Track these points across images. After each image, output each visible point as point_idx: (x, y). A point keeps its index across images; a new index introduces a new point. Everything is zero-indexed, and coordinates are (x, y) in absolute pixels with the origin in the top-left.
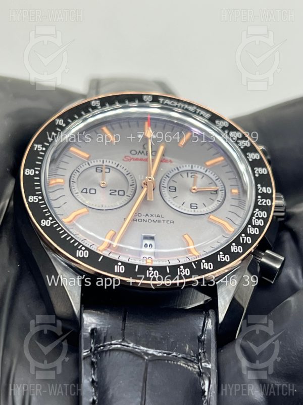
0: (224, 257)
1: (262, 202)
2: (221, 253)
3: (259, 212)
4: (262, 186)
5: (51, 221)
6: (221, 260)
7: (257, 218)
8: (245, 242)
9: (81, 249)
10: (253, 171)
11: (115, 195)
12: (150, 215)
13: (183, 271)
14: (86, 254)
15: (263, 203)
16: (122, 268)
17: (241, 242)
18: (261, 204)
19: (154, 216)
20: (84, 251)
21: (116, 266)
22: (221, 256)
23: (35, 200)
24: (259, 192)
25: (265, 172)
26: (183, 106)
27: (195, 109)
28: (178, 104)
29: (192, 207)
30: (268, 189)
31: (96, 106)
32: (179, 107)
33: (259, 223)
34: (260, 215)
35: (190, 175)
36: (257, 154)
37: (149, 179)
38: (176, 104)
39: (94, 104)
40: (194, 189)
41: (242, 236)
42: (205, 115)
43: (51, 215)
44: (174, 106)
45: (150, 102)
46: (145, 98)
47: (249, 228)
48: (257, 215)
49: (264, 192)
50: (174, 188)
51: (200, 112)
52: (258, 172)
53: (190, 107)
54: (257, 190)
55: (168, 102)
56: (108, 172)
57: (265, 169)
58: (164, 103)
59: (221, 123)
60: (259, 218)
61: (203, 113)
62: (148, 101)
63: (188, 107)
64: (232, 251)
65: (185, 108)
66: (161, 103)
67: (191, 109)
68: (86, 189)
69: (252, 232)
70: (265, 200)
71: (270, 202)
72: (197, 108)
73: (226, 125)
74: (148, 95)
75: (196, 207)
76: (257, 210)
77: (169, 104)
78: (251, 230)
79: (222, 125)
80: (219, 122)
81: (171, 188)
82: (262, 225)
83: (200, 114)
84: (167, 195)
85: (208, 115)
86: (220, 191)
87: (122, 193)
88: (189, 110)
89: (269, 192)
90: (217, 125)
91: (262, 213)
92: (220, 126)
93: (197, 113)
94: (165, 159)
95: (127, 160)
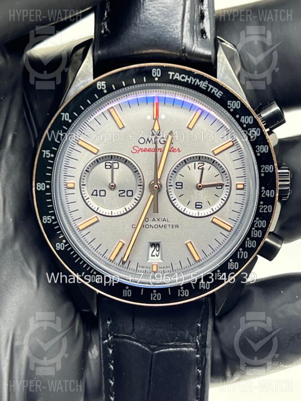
0: (221, 275)
1: (263, 210)
2: (219, 271)
3: (260, 221)
4: (266, 190)
6: (218, 279)
7: (256, 229)
8: (241, 257)
9: (93, 274)
10: (259, 169)
11: (124, 196)
12: (156, 220)
13: (183, 293)
15: (265, 209)
16: (129, 292)
17: (238, 257)
18: (262, 212)
19: (160, 220)
21: (124, 290)
22: (218, 274)
23: (49, 220)
24: (263, 196)
25: (271, 170)
26: (194, 80)
27: (207, 84)
28: (189, 77)
29: (197, 207)
30: (271, 192)
31: (101, 89)
32: (189, 82)
33: (258, 234)
34: (260, 225)
35: (197, 166)
36: (265, 146)
37: (156, 187)
38: (187, 79)
39: (99, 86)
40: (200, 186)
41: (240, 251)
42: (217, 93)
43: (64, 238)
44: (184, 82)
45: (158, 77)
46: (153, 72)
47: (248, 241)
48: (257, 225)
49: (267, 196)
50: (181, 184)
51: (212, 89)
52: (264, 170)
53: (202, 82)
54: (260, 193)
55: (178, 77)
56: (116, 168)
57: (272, 166)
58: (174, 78)
59: (233, 104)
60: (257, 229)
61: (215, 90)
62: (156, 76)
63: (200, 81)
64: (229, 268)
65: (196, 84)
66: (171, 78)
67: (203, 85)
68: (96, 191)
69: (250, 245)
70: (266, 206)
71: (271, 208)
72: (209, 83)
73: (238, 106)
74: (156, 67)
75: (200, 207)
76: (257, 219)
77: (179, 80)
78: (249, 243)
79: (234, 106)
80: (231, 103)
81: (178, 184)
82: (261, 236)
83: (212, 92)
84: (173, 196)
85: (220, 93)
86: (226, 186)
87: (130, 193)
88: (200, 86)
89: (272, 195)
90: (228, 107)
91: (262, 223)
92: (232, 108)
93: (209, 90)
94: (172, 148)
95: (135, 151)
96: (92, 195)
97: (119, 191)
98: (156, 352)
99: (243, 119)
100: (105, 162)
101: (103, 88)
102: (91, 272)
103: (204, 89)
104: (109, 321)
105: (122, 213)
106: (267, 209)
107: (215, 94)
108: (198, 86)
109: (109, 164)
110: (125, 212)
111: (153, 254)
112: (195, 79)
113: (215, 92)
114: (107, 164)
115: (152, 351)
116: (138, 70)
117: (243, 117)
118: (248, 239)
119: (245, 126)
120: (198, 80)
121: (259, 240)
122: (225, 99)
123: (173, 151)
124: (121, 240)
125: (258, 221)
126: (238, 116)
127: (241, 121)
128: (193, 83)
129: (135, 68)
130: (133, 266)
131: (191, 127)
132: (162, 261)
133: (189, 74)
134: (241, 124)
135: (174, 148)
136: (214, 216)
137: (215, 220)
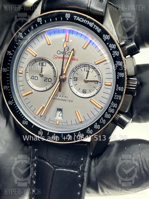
0: (90, 131)
1: (116, 98)
2: (89, 128)
3: (114, 103)
4: (119, 86)
5: (13, 102)
6: (88, 132)
8: (102, 123)
9: (24, 120)
10: (117, 74)
11: (47, 81)
12: (62, 96)
13: (69, 137)
14: (26, 123)
16: (42, 132)
17: (100, 122)
18: (116, 99)
20: (26, 121)
21: (39, 131)
22: (89, 130)
23: (7, 88)
24: (117, 90)
25: (123, 76)
26: (86, 22)
27: (93, 24)
28: (84, 20)
29: (84, 92)
30: (121, 88)
31: (39, 22)
32: (84, 22)
33: (112, 111)
34: (114, 106)
35: (86, 70)
36: (121, 62)
37: (61, 78)
38: (83, 20)
39: (38, 20)
40: (86, 81)
41: (101, 119)
42: (98, 30)
43: (13, 99)
44: (81, 22)
45: (69, 18)
46: (66, 15)
47: (106, 114)
48: (112, 106)
49: (119, 90)
50: (76, 78)
51: (95, 27)
52: (119, 75)
53: (91, 23)
54: (116, 88)
55: (79, 19)
56: (45, 66)
57: (124, 73)
58: (77, 20)
59: (106, 37)
60: (112, 108)
61: (97, 28)
62: (68, 18)
63: (90, 22)
64: (95, 128)
65: (87, 24)
66: (75, 19)
67: (91, 24)
68: (33, 76)
69: (107, 116)
70: (118, 96)
71: (121, 97)
72: (94, 24)
73: (109, 38)
74: (68, 13)
75: (85, 92)
76: (113, 102)
77: (79, 20)
78: (107, 115)
79: (106, 38)
80: (105, 36)
81: (75, 78)
82: (113, 112)
83: (95, 29)
84: (72, 84)
85: (100, 30)
86: (100, 82)
87: (50, 80)
88: (90, 25)
89: (122, 90)
90: (103, 38)
91: (115, 105)
92: (105, 39)
93: (94, 28)
94: (74, 58)
95: (55, 58)
96: (31, 78)
97: (45, 78)
98: (57, 170)
99: (110, 46)
100: (39, 62)
101: (40, 22)
102: (24, 119)
103: (91, 27)
104: (37, 149)
105: (45, 90)
106: (119, 97)
107: (97, 30)
108: (88, 25)
109: (41, 63)
110: (46, 89)
111: (60, 115)
112: (88, 21)
113: (97, 29)
114: (40, 63)
115: (54, 169)
116: (59, 13)
117: (110, 44)
118: (106, 113)
119: (111, 49)
120: (89, 22)
121: (112, 114)
122: (102, 33)
123: (74, 60)
124: (43, 105)
125: (113, 103)
126: (108, 44)
127: (109, 46)
128: (86, 23)
129: (57, 13)
130: (47, 119)
131: (84, 47)
132: (62, 119)
133: (85, 18)
134: (109, 48)
135: (75, 58)
136: (92, 98)
137: (91, 100)
